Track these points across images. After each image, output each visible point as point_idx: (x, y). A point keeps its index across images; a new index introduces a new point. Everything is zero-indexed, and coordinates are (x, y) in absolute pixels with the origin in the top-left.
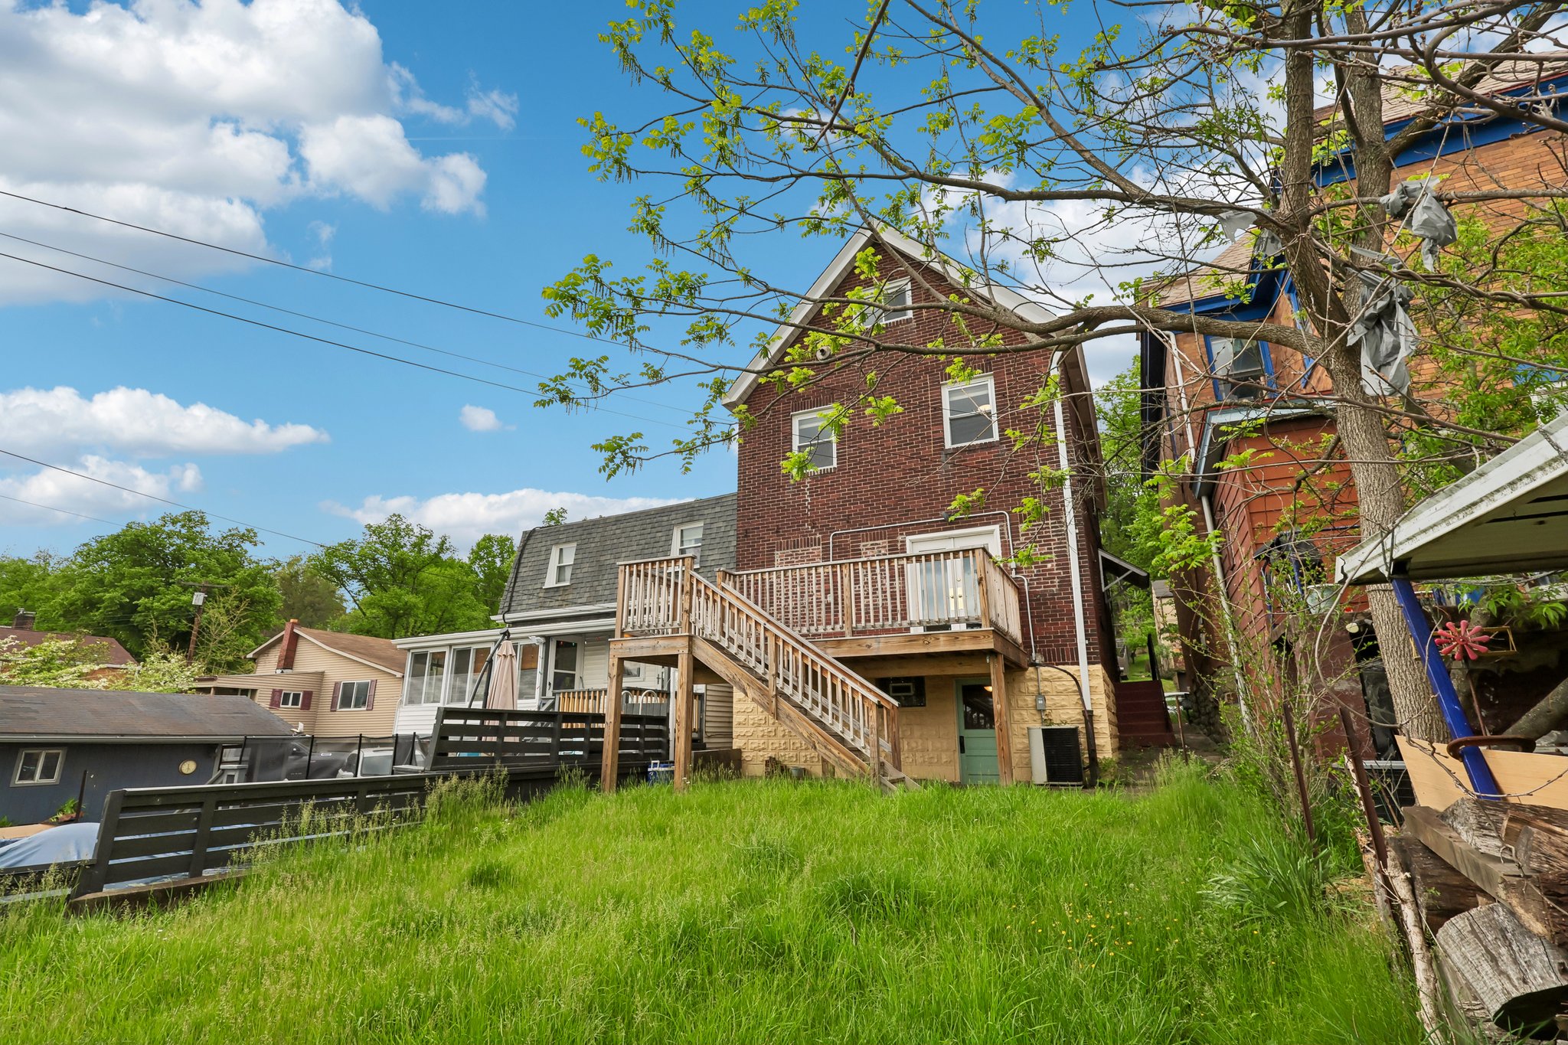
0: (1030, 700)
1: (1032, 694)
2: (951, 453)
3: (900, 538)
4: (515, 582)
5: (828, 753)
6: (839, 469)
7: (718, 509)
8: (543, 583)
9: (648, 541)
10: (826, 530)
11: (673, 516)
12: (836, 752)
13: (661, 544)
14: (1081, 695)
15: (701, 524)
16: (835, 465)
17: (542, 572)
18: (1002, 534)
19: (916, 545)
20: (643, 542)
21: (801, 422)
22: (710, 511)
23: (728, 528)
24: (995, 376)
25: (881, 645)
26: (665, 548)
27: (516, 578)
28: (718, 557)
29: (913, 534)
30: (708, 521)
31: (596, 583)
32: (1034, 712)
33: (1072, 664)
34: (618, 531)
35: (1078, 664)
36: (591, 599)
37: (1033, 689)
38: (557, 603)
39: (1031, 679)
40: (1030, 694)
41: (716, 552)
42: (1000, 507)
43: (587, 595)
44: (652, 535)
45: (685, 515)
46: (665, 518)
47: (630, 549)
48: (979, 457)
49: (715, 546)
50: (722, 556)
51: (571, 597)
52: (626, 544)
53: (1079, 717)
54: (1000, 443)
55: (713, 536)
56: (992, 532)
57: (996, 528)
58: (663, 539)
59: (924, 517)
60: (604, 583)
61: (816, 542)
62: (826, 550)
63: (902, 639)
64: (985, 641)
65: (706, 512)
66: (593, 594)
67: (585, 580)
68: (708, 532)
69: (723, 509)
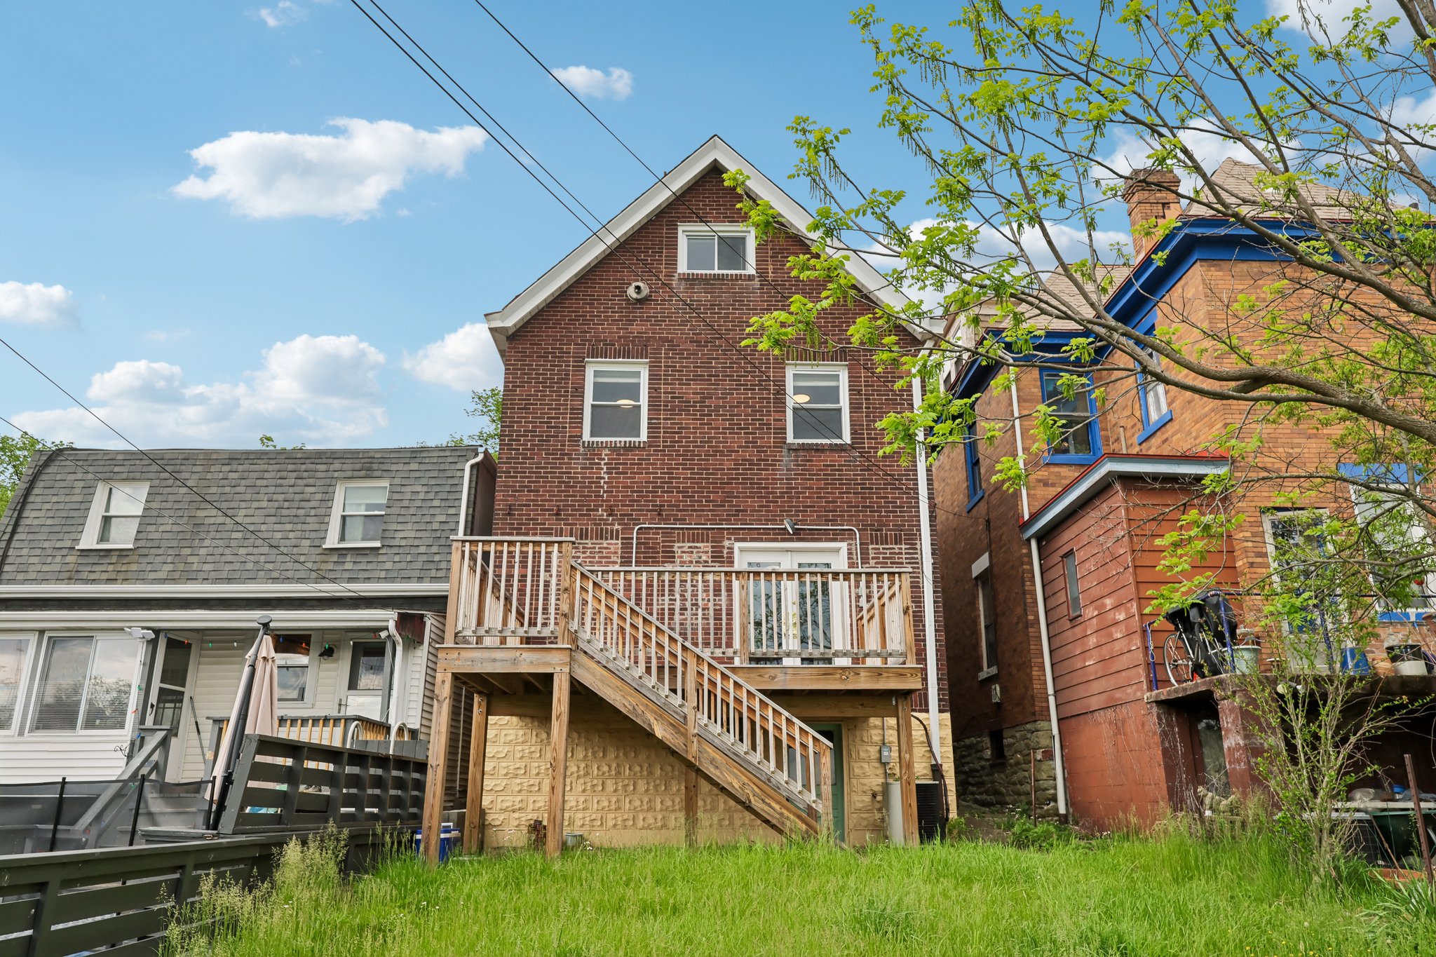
0: (873, 751)
1: (875, 744)
2: (794, 449)
3: (726, 543)
4: (13, 533)
5: (766, 808)
6: (650, 444)
7: (414, 466)
8: (77, 541)
9: (290, 496)
10: (628, 520)
11: (337, 466)
12: (777, 807)
13: (313, 504)
14: (930, 745)
15: (386, 483)
16: (644, 436)
17: (76, 521)
18: (850, 553)
19: (745, 554)
20: (282, 497)
21: (597, 374)
22: (400, 467)
23: (431, 496)
24: (850, 368)
25: (788, 677)
26: (322, 511)
27: (16, 525)
28: (412, 534)
29: (744, 540)
30: (397, 481)
31: (188, 551)
32: (877, 765)
33: (920, 711)
34: (232, 475)
35: (927, 711)
36: (177, 575)
37: (877, 738)
38: (105, 576)
39: (875, 727)
40: (874, 744)
41: (409, 526)
42: (849, 522)
43: (170, 567)
44: (297, 489)
45: (358, 466)
46: (323, 467)
47: (255, 505)
48: (828, 458)
49: (408, 519)
50: (419, 534)
51: (134, 567)
52: (248, 497)
53: (925, 772)
54: (852, 447)
55: (406, 503)
56: (837, 550)
57: (843, 546)
58: (318, 497)
59: (759, 521)
60: (203, 551)
61: (613, 535)
62: (627, 546)
63: (814, 672)
64: (912, 680)
65: (394, 467)
66: (181, 566)
67: (164, 543)
68: (396, 496)
69: (423, 467)
